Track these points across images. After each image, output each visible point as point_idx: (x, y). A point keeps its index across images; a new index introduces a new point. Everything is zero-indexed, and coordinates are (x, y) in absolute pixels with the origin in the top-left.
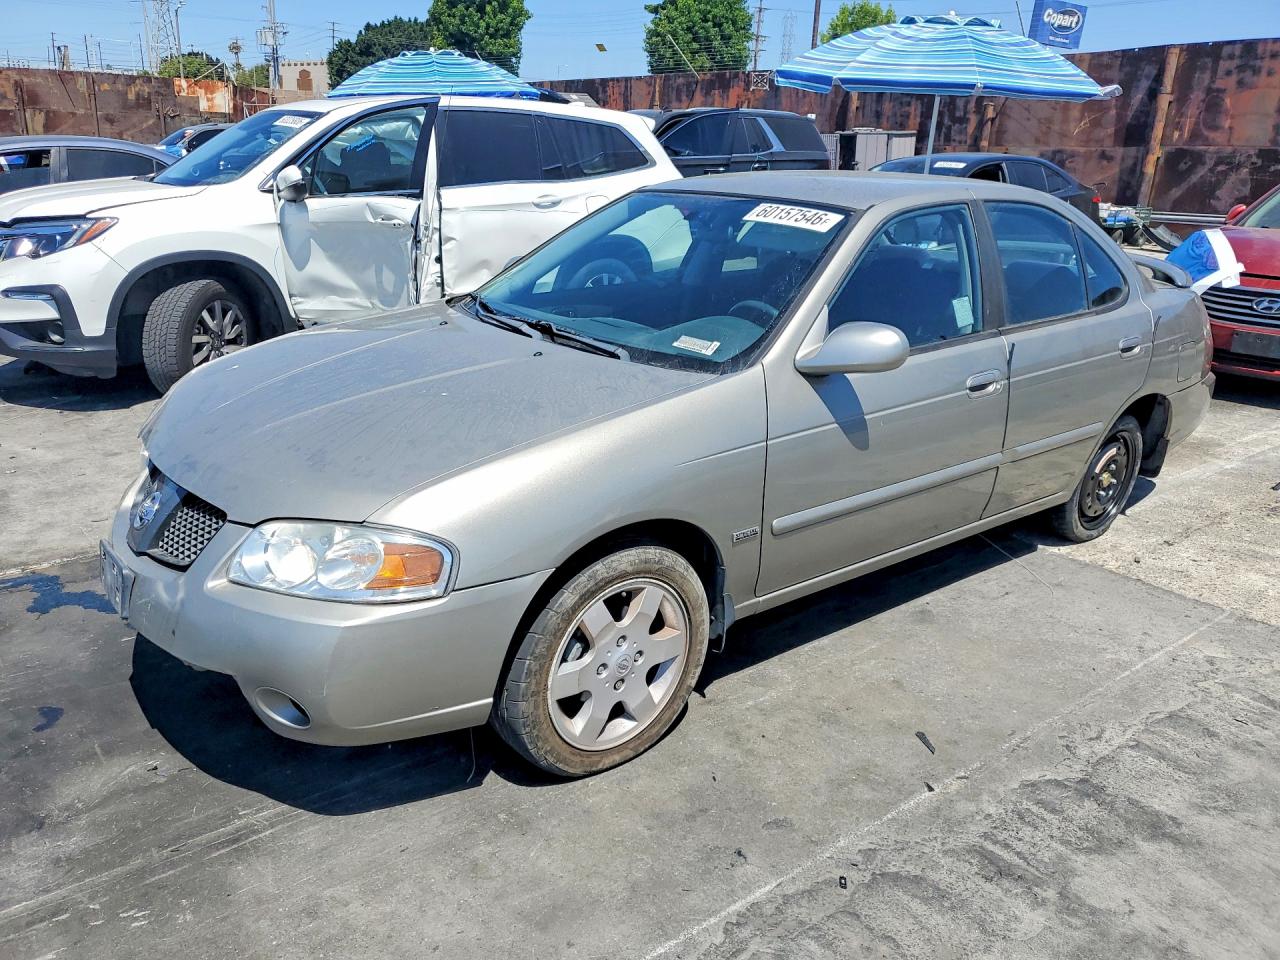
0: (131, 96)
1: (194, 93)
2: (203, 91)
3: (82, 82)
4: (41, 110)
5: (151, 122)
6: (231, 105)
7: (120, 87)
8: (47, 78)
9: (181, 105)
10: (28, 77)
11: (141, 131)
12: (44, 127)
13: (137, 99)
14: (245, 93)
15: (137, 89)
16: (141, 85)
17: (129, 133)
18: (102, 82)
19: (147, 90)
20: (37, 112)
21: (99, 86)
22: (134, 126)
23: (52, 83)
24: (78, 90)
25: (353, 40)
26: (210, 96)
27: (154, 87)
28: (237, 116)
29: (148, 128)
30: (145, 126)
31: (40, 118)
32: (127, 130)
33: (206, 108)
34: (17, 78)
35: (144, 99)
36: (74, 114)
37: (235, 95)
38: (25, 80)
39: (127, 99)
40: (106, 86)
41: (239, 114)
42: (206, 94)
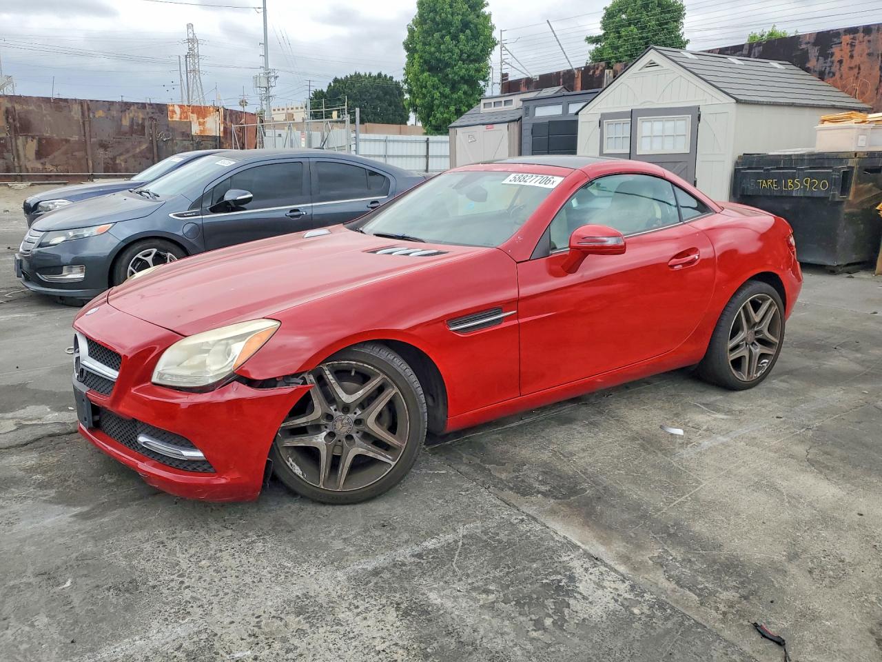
0: (126, 122)
1: (186, 117)
2: (195, 116)
3: (76, 108)
4: (33, 137)
5: (144, 147)
6: (222, 129)
7: (114, 113)
8: (40, 106)
9: (173, 130)
10: (19, 103)
11: (134, 156)
12: (36, 154)
13: (132, 126)
14: (234, 117)
15: (131, 115)
16: (135, 112)
17: (122, 158)
18: (97, 109)
19: (141, 116)
20: (29, 140)
21: (94, 113)
22: (127, 151)
23: (45, 110)
24: (73, 117)
25: (325, 90)
26: (201, 120)
27: (148, 113)
28: (226, 138)
29: (140, 152)
30: (138, 150)
31: (32, 146)
32: (121, 154)
33: (198, 132)
34: (9, 105)
35: (138, 124)
36: (67, 141)
37: (225, 119)
38: (18, 107)
39: (121, 125)
40: (100, 113)
41: (229, 135)
42: (198, 118)
